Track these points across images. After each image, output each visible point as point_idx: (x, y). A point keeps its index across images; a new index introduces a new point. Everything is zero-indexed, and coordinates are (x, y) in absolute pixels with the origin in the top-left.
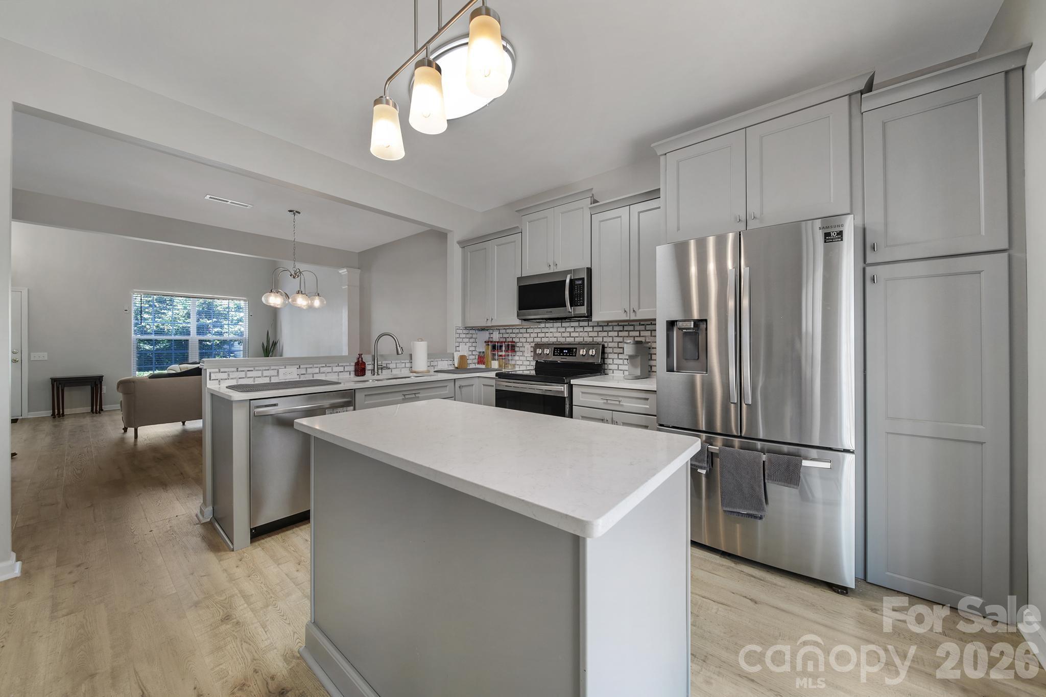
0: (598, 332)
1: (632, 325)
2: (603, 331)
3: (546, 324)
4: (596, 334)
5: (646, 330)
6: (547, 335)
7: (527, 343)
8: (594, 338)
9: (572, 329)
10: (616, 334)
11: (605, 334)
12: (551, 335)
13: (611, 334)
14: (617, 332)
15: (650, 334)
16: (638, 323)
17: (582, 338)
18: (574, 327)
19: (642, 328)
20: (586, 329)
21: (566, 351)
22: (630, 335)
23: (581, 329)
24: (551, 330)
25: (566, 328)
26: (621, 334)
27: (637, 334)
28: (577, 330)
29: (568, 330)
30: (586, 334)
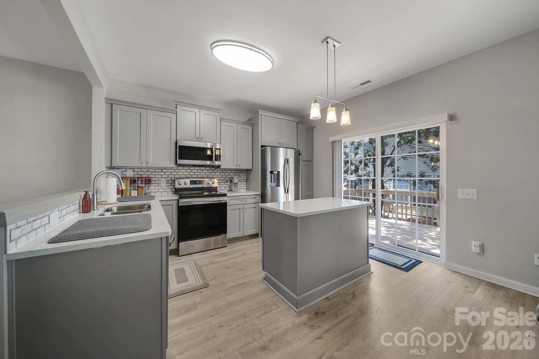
0: (210, 173)
1: (226, 170)
2: (213, 172)
3: (178, 167)
4: (209, 174)
5: (231, 173)
6: (179, 173)
7: (162, 178)
8: (208, 176)
9: (196, 171)
10: (219, 174)
11: (214, 174)
12: (182, 173)
13: (216, 174)
14: (219, 173)
15: (233, 174)
16: (228, 170)
17: (202, 176)
18: (197, 170)
19: (230, 172)
20: (204, 171)
21: (198, 182)
22: (225, 174)
23: (201, 171)
24: (182, 171)
25: (192, 170)
26: (221, 174)
27: (228, 174)
28: (199, 171)
29: (193, 171)
30: (204, 174)
